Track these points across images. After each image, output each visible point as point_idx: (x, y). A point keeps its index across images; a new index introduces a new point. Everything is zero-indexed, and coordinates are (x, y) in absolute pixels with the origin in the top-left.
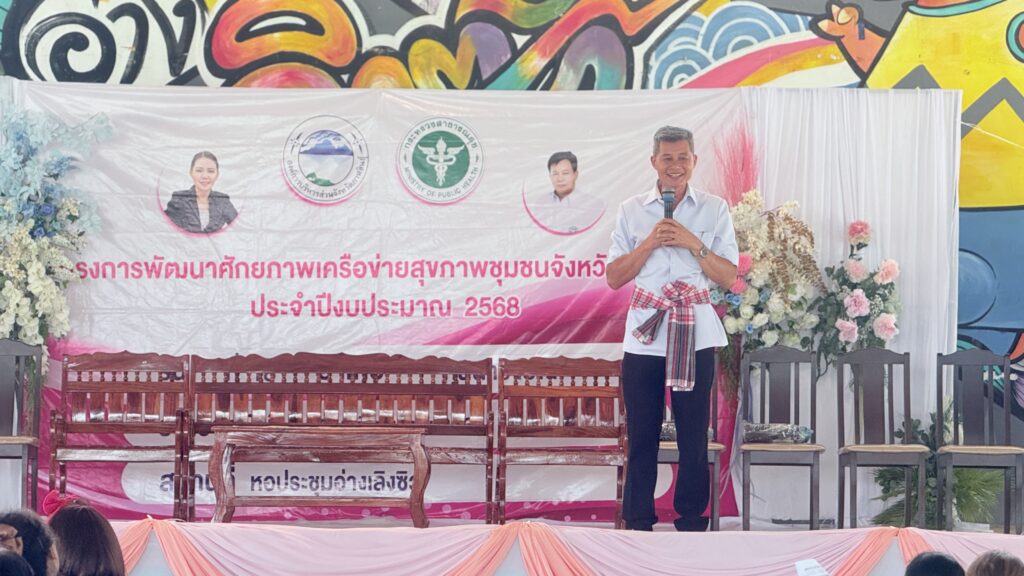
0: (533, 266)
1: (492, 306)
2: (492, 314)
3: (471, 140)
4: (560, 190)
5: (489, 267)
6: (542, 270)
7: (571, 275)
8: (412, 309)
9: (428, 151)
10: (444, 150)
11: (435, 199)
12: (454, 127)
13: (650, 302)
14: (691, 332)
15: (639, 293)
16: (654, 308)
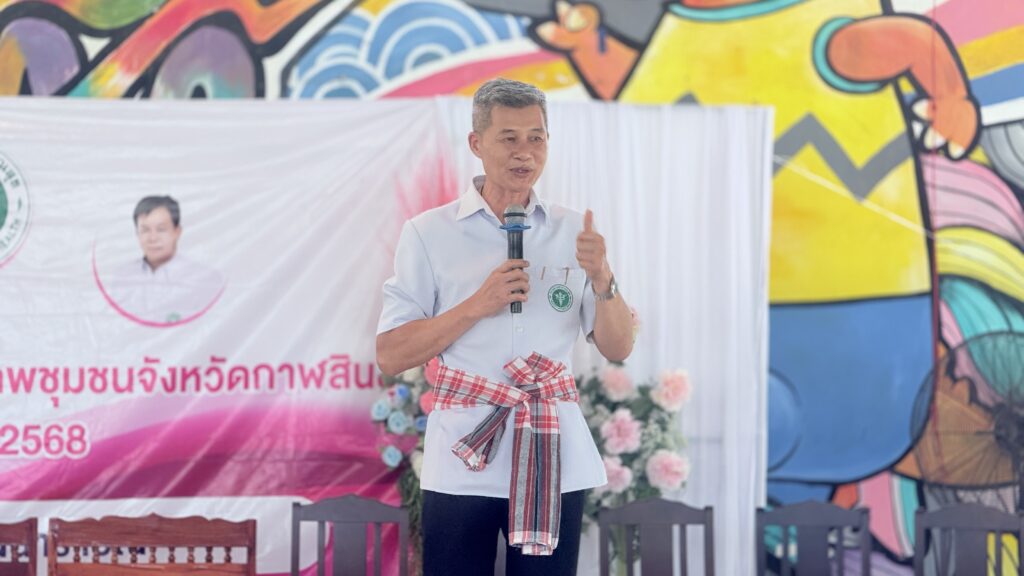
0: (109, 377)
1: (42, 439)
2: (43, 452)
3: (10, 175)
4: (153, 256)
5: (39, 376)
6: (123, 381)
7: (170, 389)
13: (480, 392)
14: (554, 447)
15: (454, 379)
16: (490, 403)
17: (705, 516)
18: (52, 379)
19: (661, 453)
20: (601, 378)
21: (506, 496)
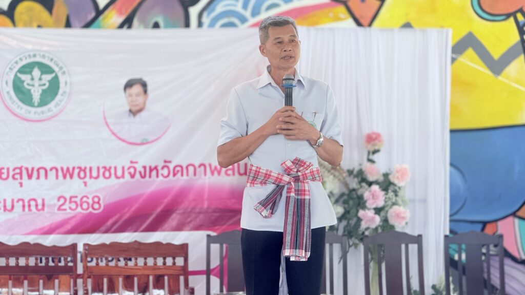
0: (113, 171)
1: (79, 203)
2: (79, 209)
3: (61, 68)
4: (134, 109)
5: (76, 171)
6: (119, 173)
7: (143, 177)
8: (13, 207)
9: (25, 78)
10: (39, 77)
11: (31, 116)
12: (47, 59)
13: (269, 178)
14: (307, 206)
15: (256, 171)
16: (273, 183)
17: (418, 240)
18: (83, 172)
19: (395, 207)
20: (364, 169)
21: (282, 231)
